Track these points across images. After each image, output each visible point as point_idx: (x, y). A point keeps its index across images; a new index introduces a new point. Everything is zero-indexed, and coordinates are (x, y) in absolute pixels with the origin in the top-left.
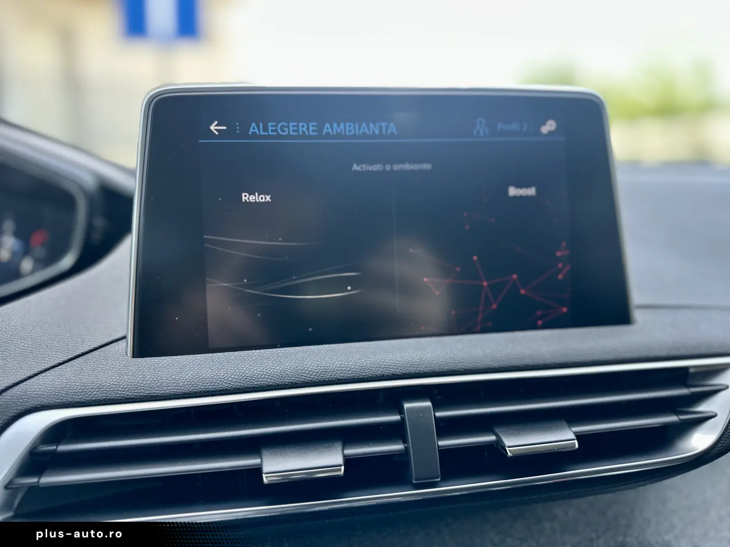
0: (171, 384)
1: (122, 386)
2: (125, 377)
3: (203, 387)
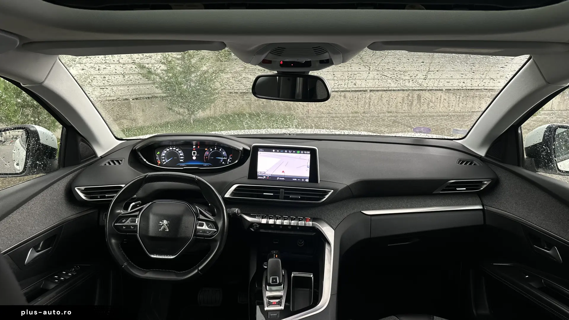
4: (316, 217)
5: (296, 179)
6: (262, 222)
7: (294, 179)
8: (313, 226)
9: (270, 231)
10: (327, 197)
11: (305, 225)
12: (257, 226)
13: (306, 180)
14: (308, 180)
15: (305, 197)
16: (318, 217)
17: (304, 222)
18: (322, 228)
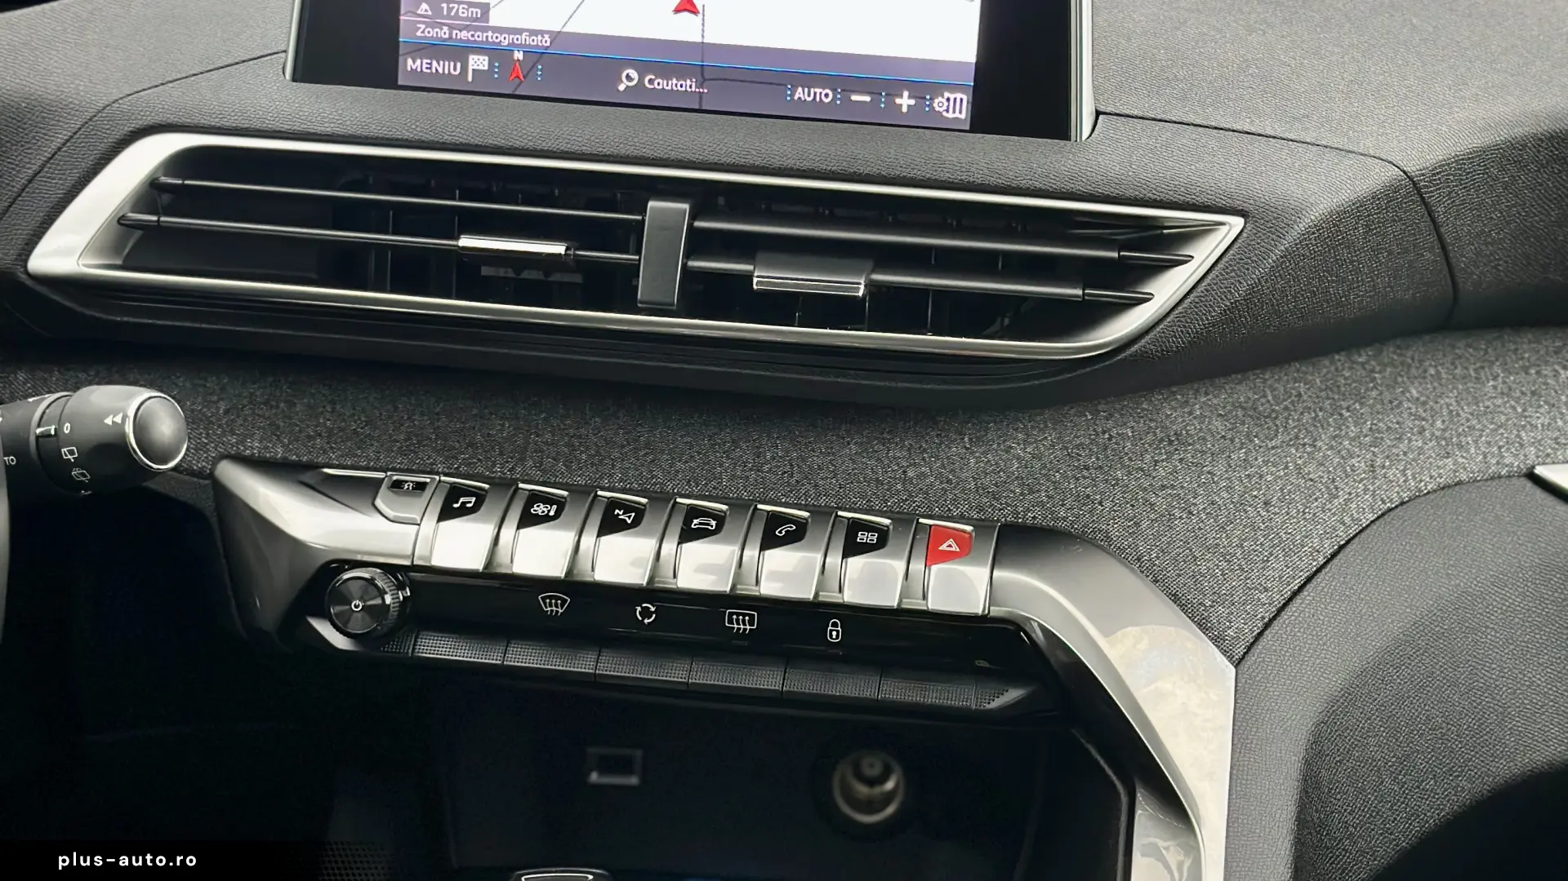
0: (335, 121)
1: (271, 114)
2: (277, 103)
3: (376, 131)
4: (1034, 516)
5: (824, 95)
6: (438, 561)
7: (800, 93)
8: (996, 611)
9: (524, 657)
10: (1166, 289)
11: (915, 603)
12: (382, 593)
13: (939, 104)
14: (963, 98)
15: (924, 291)
16: (1064, 516)
17: (899, 565)
18: (1106, 633)
